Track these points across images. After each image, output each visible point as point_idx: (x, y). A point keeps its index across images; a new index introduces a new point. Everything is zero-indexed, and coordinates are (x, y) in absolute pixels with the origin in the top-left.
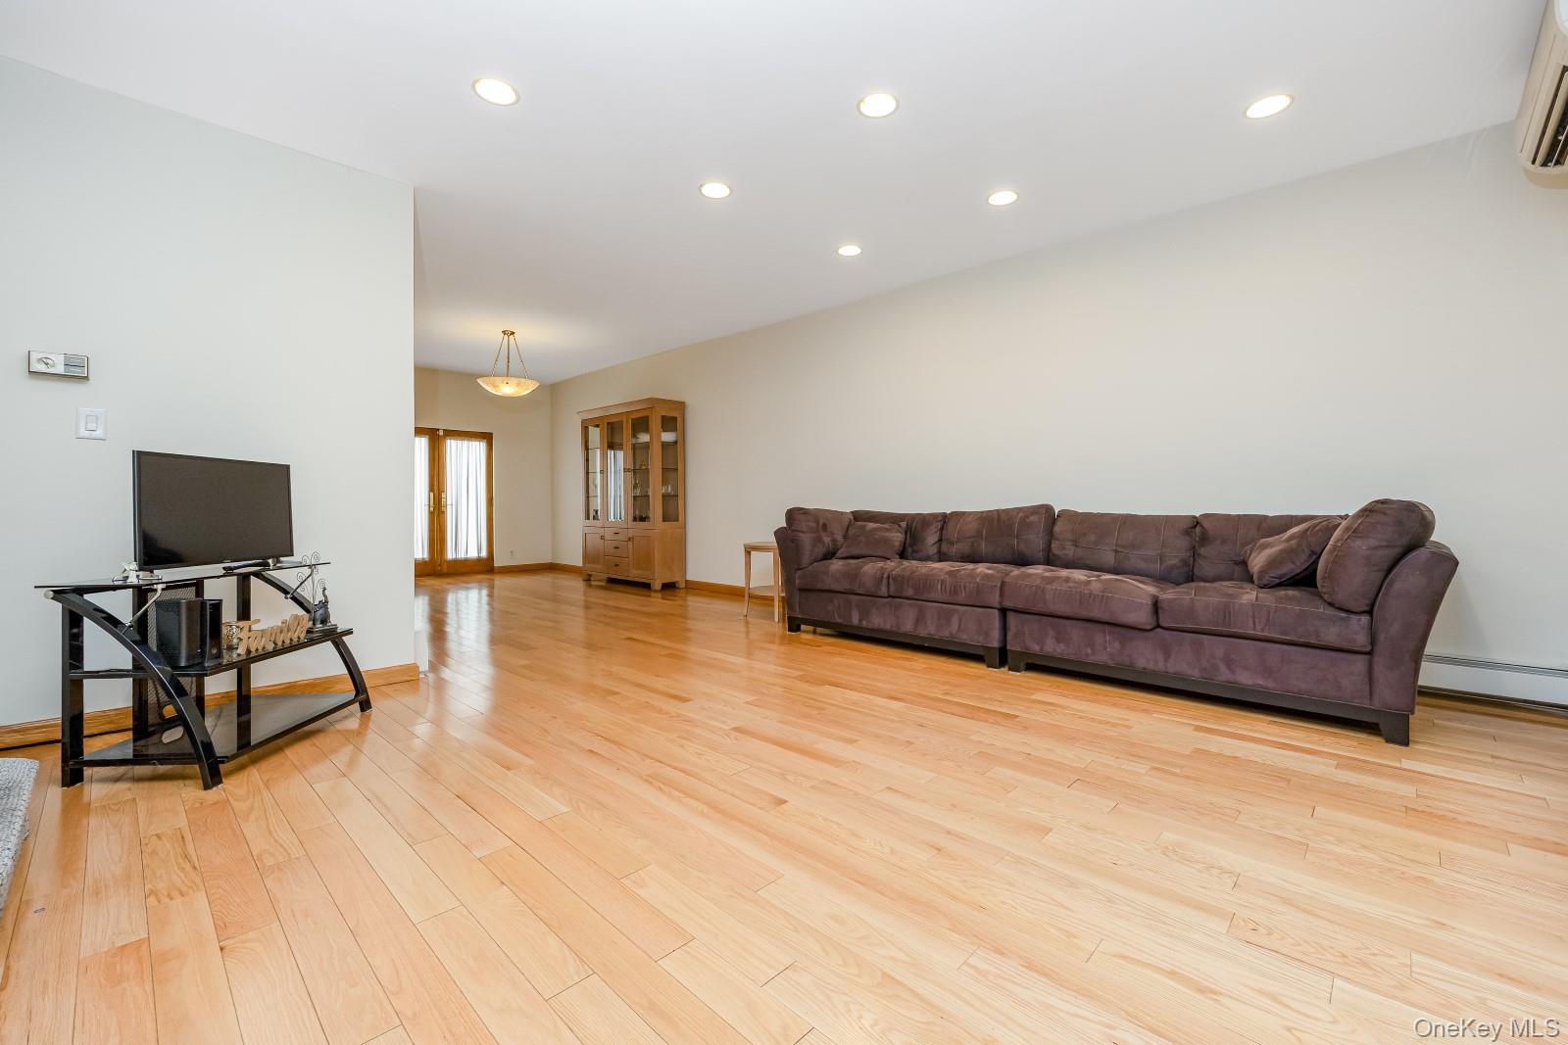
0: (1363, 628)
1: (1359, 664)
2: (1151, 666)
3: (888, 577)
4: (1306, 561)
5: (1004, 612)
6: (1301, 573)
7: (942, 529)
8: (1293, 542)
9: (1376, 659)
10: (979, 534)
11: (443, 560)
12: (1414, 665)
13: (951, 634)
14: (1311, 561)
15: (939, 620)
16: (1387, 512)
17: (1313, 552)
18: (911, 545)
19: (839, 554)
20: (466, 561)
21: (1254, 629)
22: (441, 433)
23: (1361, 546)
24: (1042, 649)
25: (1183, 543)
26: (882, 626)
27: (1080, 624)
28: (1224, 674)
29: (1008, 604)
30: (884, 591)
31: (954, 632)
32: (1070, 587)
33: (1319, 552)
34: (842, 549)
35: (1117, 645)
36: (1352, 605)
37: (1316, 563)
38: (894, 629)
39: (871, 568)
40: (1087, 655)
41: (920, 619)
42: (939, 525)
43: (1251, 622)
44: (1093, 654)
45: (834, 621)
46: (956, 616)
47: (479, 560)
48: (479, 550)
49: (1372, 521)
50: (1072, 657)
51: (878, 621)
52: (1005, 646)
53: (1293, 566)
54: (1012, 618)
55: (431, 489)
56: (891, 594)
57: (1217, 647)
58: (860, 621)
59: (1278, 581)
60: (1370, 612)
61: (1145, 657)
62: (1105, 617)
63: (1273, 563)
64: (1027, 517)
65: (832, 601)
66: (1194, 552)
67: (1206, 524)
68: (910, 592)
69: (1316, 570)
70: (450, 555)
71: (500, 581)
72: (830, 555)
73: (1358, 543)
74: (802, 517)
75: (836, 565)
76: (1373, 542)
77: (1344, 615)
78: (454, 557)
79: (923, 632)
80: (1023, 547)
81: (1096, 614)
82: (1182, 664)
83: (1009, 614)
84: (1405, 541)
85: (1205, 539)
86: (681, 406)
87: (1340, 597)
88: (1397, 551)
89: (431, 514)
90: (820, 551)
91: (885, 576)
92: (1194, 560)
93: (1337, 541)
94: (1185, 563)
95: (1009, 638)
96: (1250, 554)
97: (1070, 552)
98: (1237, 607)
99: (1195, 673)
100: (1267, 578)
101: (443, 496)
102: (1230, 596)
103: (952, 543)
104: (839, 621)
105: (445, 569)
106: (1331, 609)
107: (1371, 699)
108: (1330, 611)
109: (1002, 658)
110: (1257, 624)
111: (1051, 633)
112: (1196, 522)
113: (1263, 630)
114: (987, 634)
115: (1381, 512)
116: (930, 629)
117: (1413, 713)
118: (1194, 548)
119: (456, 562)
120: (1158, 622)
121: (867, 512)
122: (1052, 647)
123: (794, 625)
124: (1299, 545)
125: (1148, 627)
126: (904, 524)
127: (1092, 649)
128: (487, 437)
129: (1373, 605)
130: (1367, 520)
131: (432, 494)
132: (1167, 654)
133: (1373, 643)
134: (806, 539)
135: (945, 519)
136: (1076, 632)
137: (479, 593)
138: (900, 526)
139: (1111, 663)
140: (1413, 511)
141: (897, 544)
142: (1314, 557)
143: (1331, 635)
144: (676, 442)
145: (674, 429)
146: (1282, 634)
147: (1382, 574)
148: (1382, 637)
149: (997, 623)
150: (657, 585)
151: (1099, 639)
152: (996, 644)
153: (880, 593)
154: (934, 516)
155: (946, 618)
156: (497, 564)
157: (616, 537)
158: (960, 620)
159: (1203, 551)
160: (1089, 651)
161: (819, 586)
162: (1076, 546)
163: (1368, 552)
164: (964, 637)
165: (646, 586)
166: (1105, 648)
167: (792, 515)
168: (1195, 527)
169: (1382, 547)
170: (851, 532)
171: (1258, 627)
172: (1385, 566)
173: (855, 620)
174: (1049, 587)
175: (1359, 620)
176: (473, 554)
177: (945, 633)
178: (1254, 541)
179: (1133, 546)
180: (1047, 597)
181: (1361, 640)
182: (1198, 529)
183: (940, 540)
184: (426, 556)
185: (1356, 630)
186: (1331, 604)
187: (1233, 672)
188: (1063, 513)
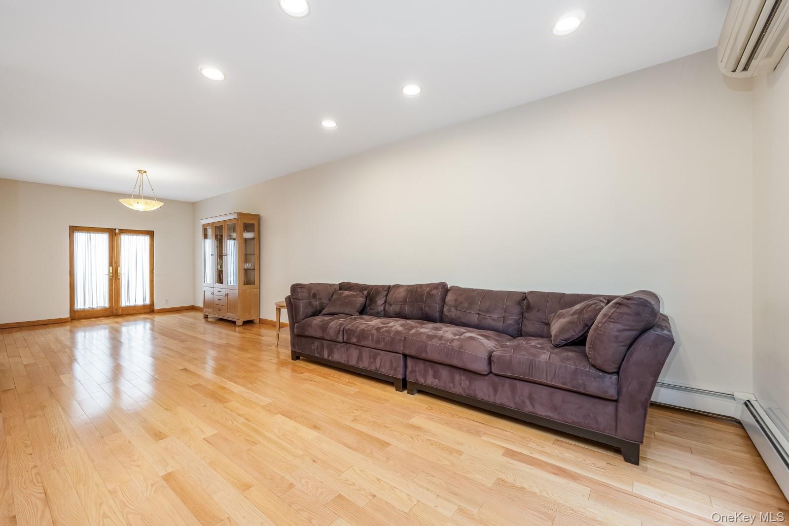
0: (612, 384)
1: (610, 408)
2: (486, 398)
3: (343, 330)
4: (582, 331)
5: (405, 356)
6: (578, 338)
7: (387, 295)
8: (576, 316)
9: (620, 405)
10: (405, 301)
11: (119, 307)
12: (644, 411)
13: (376, 368)
14: (585, 331)
15: (370, 359)
16: (630, 306)
17: (586, 325)
18: (369, 305)
19: (324, 312)
20: (134, 307)
21: (547, 380)
22: (117, 231)
23: (613, 328)
24: (425, 381)
25: (516, 310)
26: (340, 361)
27: (447, 368)
28: (528, 408)
29: (407, 352)
30: (340, 339)
31: (378, 367)
32: (441, 344)
33: (590, 325)
34: (326, 309)
35: (467, 383)
36: (607, 368)
37: (587, 332)
38: (346, 363)
39: (335, 324)
40: (450, 388)
41: (360, 358)
42: (385, 293)
43: (545, 375)
44: (454, 387)
45: (315, 355)
46: (379, 357)
47: (144, 306)
48: (144, 300)
49: (621, 311)
50: (442, 388)
51: (337, 357)
52: (406, 378)
53: (574, 333)
54: (410, 362)
55: (111, 264)
56: (345, 341)
57: (524, 389)
58: (328, 356)
59: (565, 342)
60: (618, 373)
61: (483, 390)
62: (460, 365)
63: (562, 330)
64: (431, 290)
65: (314, 343)
66: (522, 315)
67: (529, 298)
68: (354, 340)
69: (587, 336)
70: (124, 303)
71: (158, 318)
72: (316, 313)
73: (612, 325)
74: (299, 290)
75: (318, 320)
76: (620, 327)
77: (601, 374)
78: (127, 305)
79: (361, 366)
80: (427, 309)
81: (455, 362)
82: (503, 398)
83: (408, 358)
84: (641, 326)
85: (529, 308)
86: (258, 218)
87: (599, 362)
88: (635, 333)
89: (111, 280)
90: (310, 310)
91: (341, 329)
92: (522, 321)
93: (599, 323)
94: (517, 322)
95: (408, 373)
96: (552, 320)
97: (453, 313)
98: (537, 363)
99: (512, 405)
100: (559, 340)
101: (119, 268)
102: (534, 355)
103: (391, 305)
104: (318, 355)
105: (120, 312)
106: (593, 369)
107: (616, 432)
108: (593, 371)
109: (403, 385)
110: (548, 376)
111: (431, 372)
112: (524, 297)
113: (552, 381)
114: (396, 370)
115: (626, 306)
116: (364, 364)
117: (642, 442)
118: (523, 313)
119: (128, 308)
120: (491, 370)
121: (348, 284)
122: (430, 381)
123: (296, 356)
124: (578, 319)
125: (486, 373)
126: (365, 293)
127: (453, 385)
128: (151, 234)
129: (619, 368)
130: (617, 311)
131: (111, 268)
132: (496, 391)
133: (619, 393)
134: (302, 304)
135: (389, 289)
136: (444, 373)
137: (144, 327)
138: (363, 294)
139: (464, 395)
140: (646, 306)
141: (358, 305)
142: (587, 328)
143: (593, 387)
144: (254, 238)
145: (253, 231)
146: (563, 384)
147: (626, 348)
148: (624, 390)
149: (402, 363)
150: (239, 322)
151: (457, 377)
152: (400, 377)
153: (338, 340)
154: (383, 287)
155: (374, 357)
156: (156, 307)
157: (220, 293)
158: (381, 360)
159: (526, 315)
160: (452, 385)
161: (307, 334)
162: (456, 309)
163: (617, 333)
164: (383, 371)
165: (234, 323)
166: (461, 384)
167: (295, 288)
168: (524, 300)
169: (625, 330)
170: (334, 297)
171: (549, 378)
172: (628, 342)
173: (326, 356)
174: (429, 342)
175: (611, 378)
176: (140, 302)
177: (373, 368)
178: (554, 311)
179: (488, 311)
180: (428, 349)
181: (612, 392)
182: (525, 301)
183: (385, 302)
184: (107, 305)
185: (608, 385)
186: (594, 366)
187: (534, 406)
188: (453, 287)
